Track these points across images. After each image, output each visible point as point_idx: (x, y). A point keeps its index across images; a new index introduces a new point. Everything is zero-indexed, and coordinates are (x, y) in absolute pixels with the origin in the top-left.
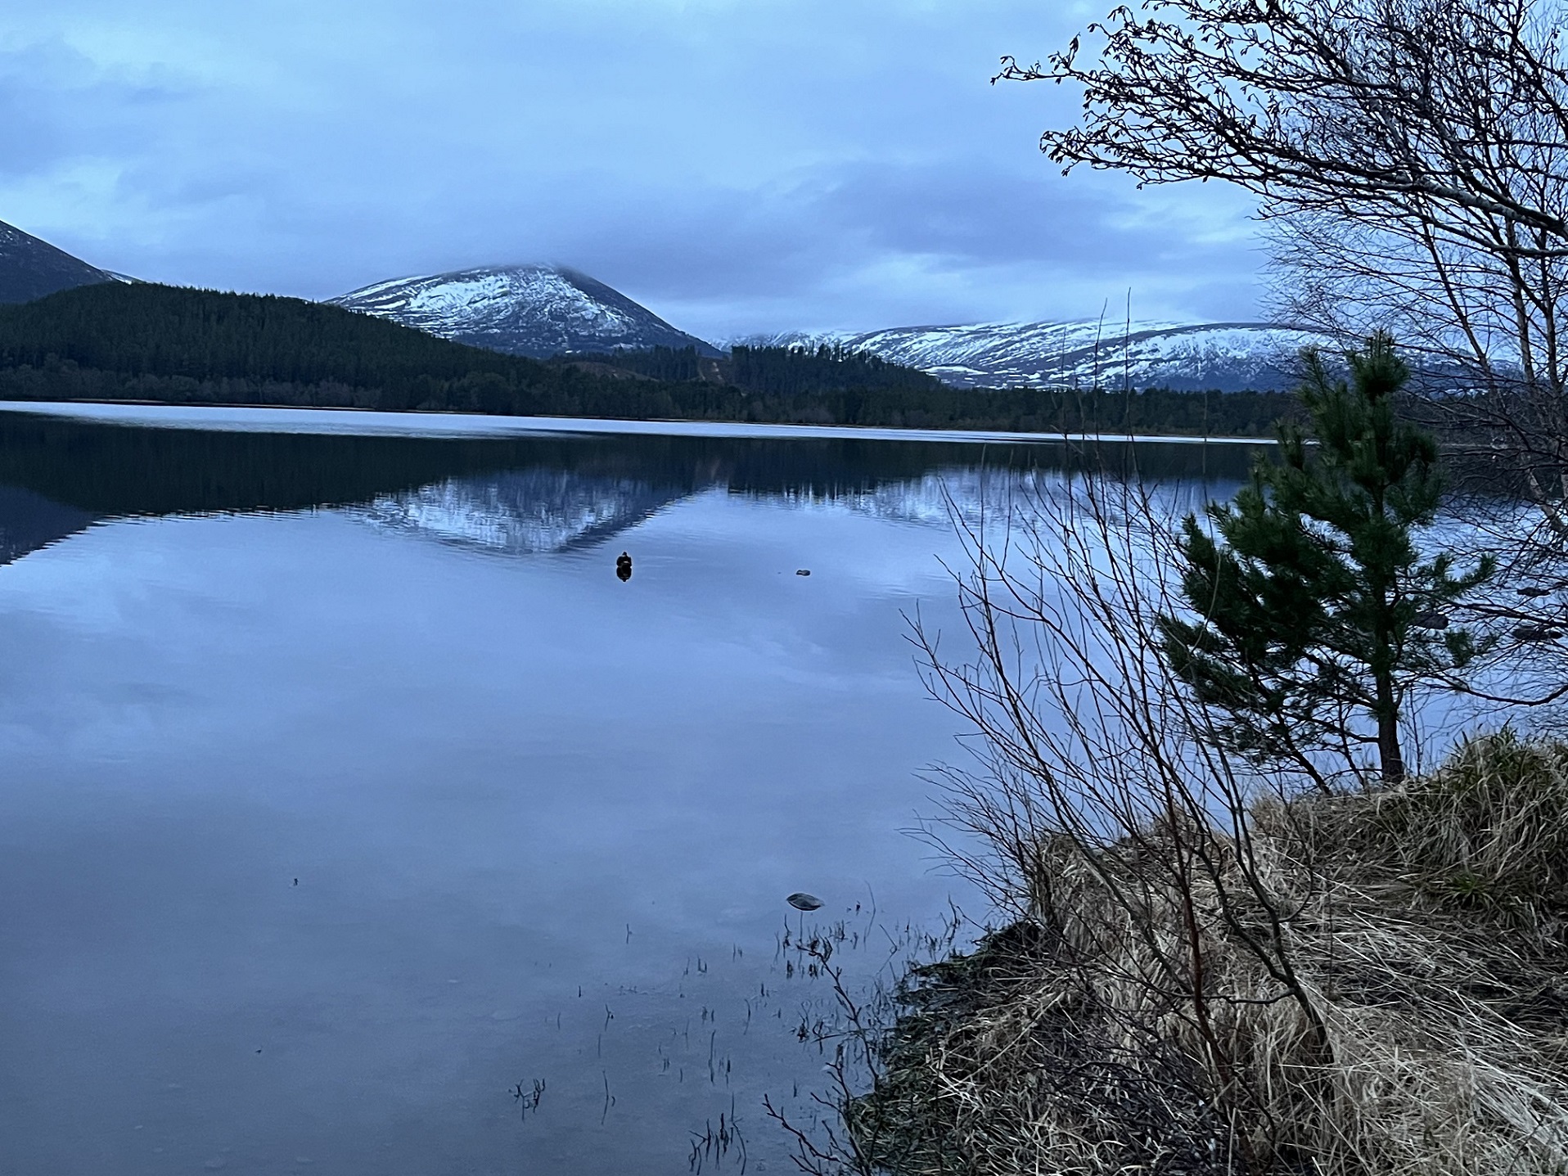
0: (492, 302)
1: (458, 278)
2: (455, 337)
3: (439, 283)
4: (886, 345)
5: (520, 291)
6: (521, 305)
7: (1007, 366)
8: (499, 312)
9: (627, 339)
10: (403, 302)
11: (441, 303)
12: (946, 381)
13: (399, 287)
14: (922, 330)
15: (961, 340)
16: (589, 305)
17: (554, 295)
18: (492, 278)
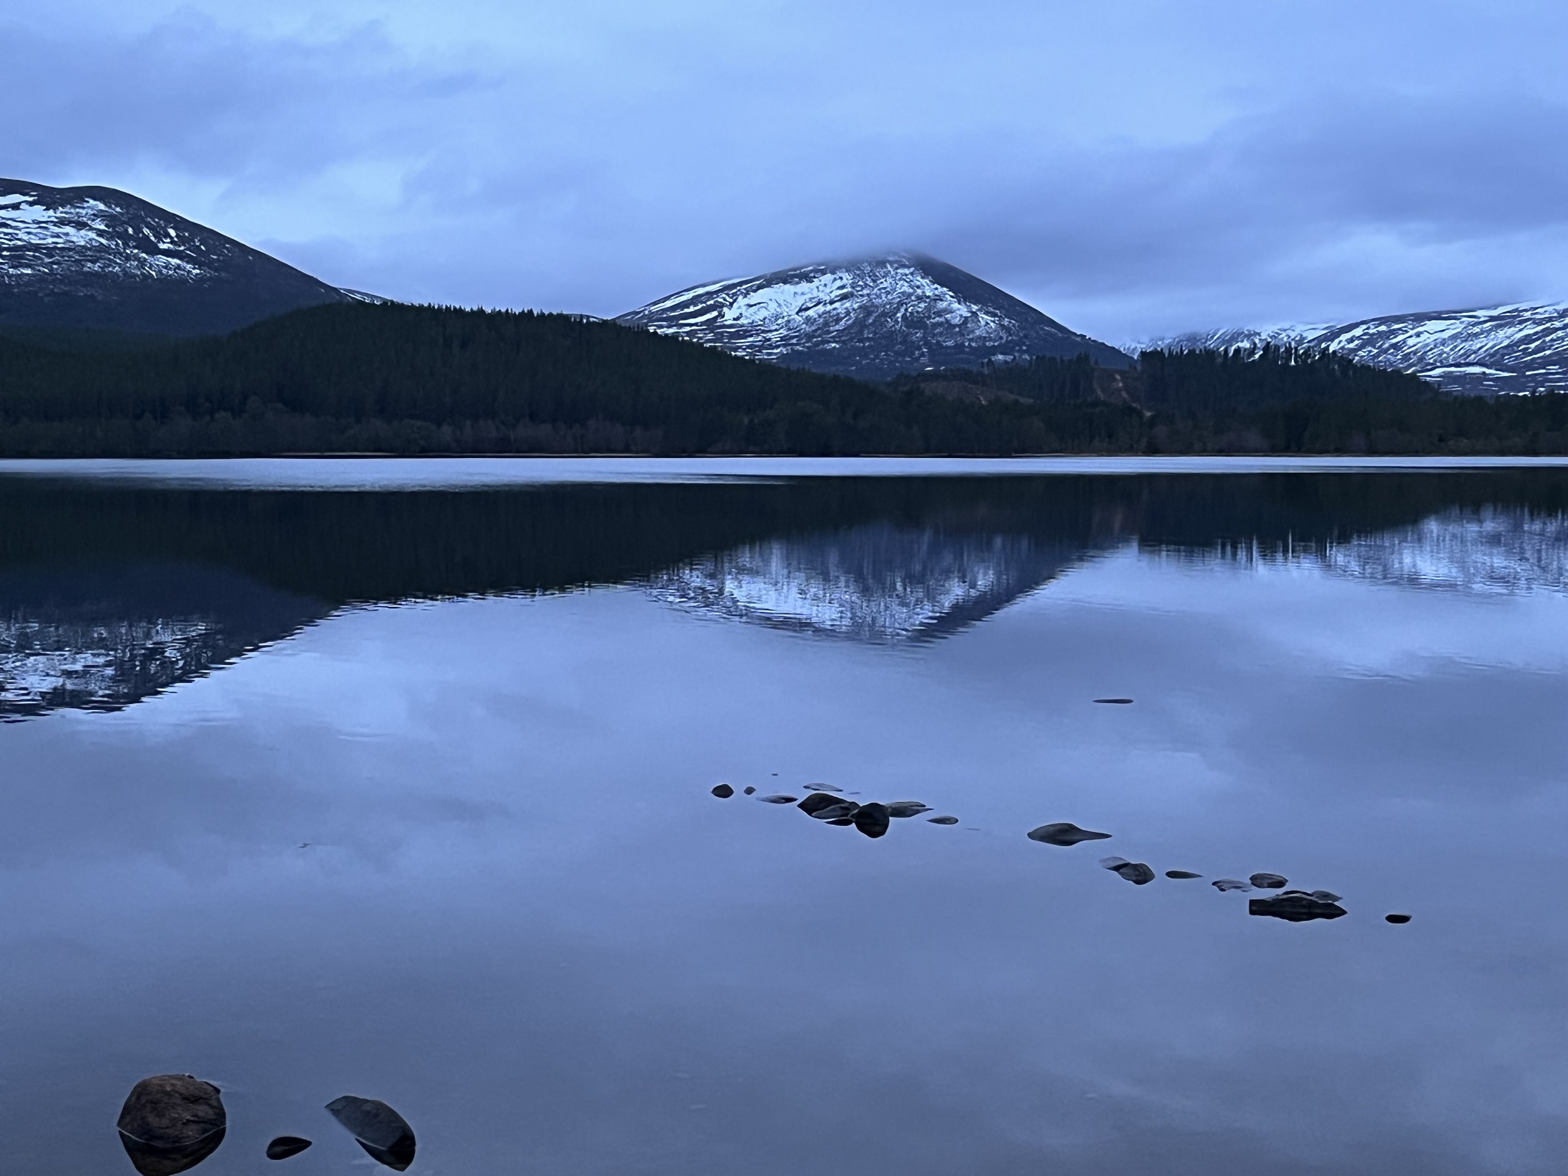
0: (829, 307)
1: (785, 278)
2: (782, 356)
3: (760, 287)
4: (1370, 340)
5: (865, 292)
6: (866, 310)
7: (1546, 362)
8: (838, 320)
9: (1004, 349)
10: (715, 313)
11: (763, 313)
12: (1457, 388)
13: (710, 295)
14: (1420, 318)
15: (1476, 330)
16: (956, 306)
17: (910, 295)
18: (828, 277)
